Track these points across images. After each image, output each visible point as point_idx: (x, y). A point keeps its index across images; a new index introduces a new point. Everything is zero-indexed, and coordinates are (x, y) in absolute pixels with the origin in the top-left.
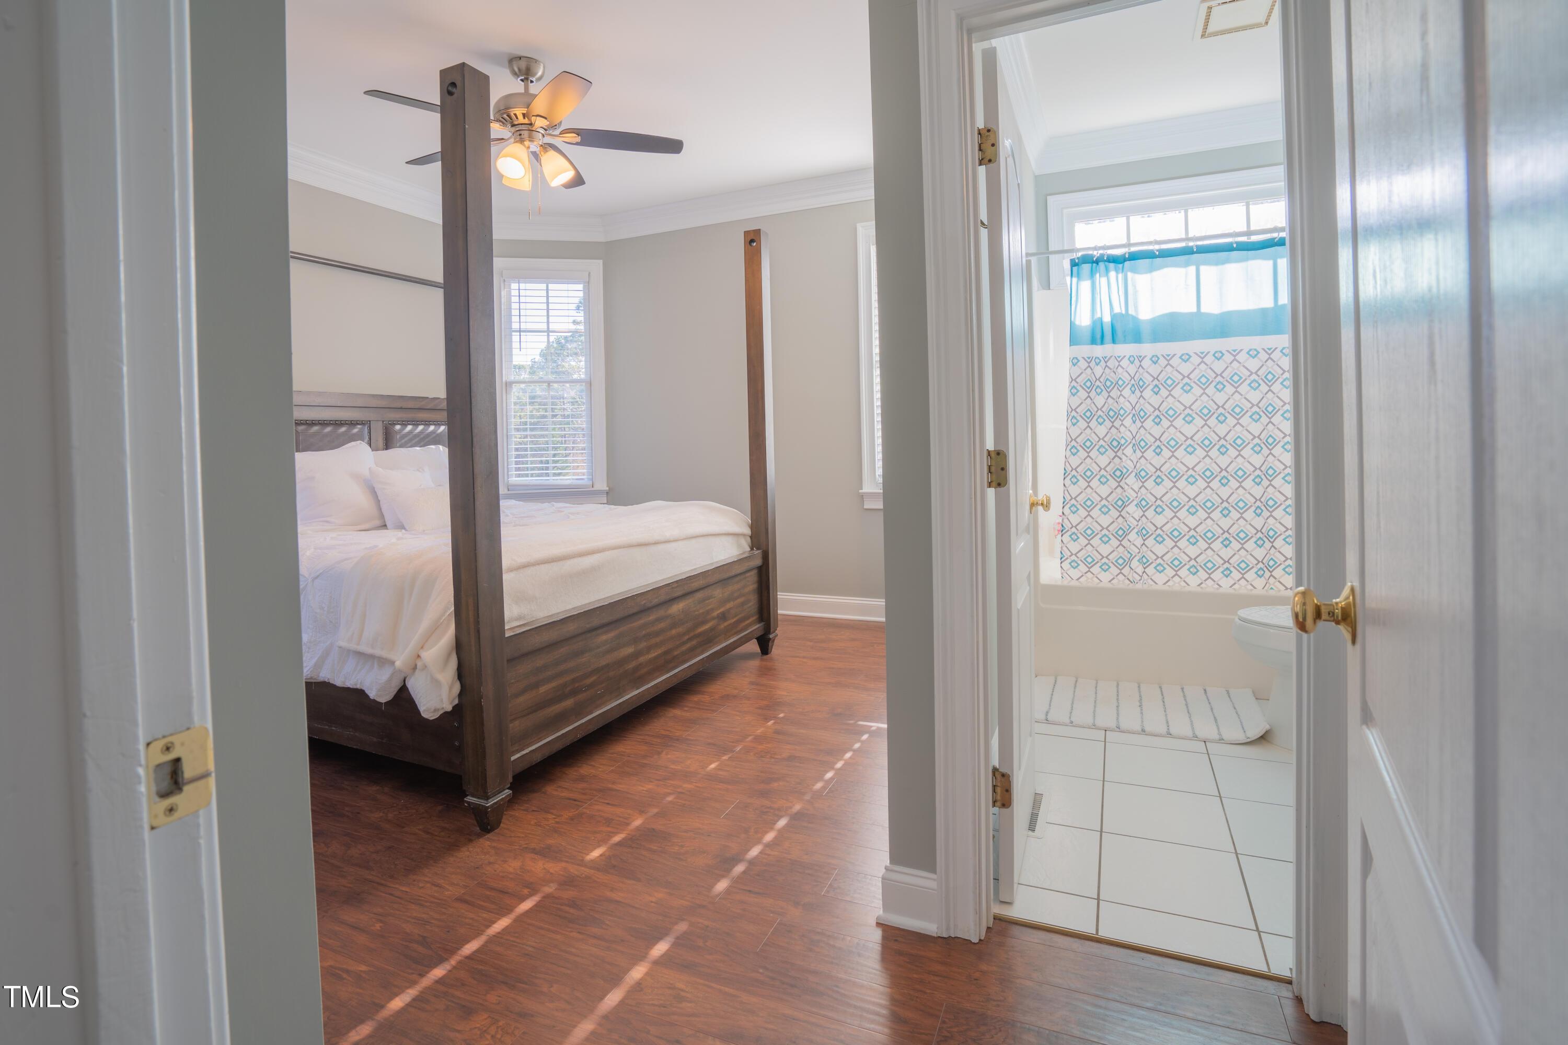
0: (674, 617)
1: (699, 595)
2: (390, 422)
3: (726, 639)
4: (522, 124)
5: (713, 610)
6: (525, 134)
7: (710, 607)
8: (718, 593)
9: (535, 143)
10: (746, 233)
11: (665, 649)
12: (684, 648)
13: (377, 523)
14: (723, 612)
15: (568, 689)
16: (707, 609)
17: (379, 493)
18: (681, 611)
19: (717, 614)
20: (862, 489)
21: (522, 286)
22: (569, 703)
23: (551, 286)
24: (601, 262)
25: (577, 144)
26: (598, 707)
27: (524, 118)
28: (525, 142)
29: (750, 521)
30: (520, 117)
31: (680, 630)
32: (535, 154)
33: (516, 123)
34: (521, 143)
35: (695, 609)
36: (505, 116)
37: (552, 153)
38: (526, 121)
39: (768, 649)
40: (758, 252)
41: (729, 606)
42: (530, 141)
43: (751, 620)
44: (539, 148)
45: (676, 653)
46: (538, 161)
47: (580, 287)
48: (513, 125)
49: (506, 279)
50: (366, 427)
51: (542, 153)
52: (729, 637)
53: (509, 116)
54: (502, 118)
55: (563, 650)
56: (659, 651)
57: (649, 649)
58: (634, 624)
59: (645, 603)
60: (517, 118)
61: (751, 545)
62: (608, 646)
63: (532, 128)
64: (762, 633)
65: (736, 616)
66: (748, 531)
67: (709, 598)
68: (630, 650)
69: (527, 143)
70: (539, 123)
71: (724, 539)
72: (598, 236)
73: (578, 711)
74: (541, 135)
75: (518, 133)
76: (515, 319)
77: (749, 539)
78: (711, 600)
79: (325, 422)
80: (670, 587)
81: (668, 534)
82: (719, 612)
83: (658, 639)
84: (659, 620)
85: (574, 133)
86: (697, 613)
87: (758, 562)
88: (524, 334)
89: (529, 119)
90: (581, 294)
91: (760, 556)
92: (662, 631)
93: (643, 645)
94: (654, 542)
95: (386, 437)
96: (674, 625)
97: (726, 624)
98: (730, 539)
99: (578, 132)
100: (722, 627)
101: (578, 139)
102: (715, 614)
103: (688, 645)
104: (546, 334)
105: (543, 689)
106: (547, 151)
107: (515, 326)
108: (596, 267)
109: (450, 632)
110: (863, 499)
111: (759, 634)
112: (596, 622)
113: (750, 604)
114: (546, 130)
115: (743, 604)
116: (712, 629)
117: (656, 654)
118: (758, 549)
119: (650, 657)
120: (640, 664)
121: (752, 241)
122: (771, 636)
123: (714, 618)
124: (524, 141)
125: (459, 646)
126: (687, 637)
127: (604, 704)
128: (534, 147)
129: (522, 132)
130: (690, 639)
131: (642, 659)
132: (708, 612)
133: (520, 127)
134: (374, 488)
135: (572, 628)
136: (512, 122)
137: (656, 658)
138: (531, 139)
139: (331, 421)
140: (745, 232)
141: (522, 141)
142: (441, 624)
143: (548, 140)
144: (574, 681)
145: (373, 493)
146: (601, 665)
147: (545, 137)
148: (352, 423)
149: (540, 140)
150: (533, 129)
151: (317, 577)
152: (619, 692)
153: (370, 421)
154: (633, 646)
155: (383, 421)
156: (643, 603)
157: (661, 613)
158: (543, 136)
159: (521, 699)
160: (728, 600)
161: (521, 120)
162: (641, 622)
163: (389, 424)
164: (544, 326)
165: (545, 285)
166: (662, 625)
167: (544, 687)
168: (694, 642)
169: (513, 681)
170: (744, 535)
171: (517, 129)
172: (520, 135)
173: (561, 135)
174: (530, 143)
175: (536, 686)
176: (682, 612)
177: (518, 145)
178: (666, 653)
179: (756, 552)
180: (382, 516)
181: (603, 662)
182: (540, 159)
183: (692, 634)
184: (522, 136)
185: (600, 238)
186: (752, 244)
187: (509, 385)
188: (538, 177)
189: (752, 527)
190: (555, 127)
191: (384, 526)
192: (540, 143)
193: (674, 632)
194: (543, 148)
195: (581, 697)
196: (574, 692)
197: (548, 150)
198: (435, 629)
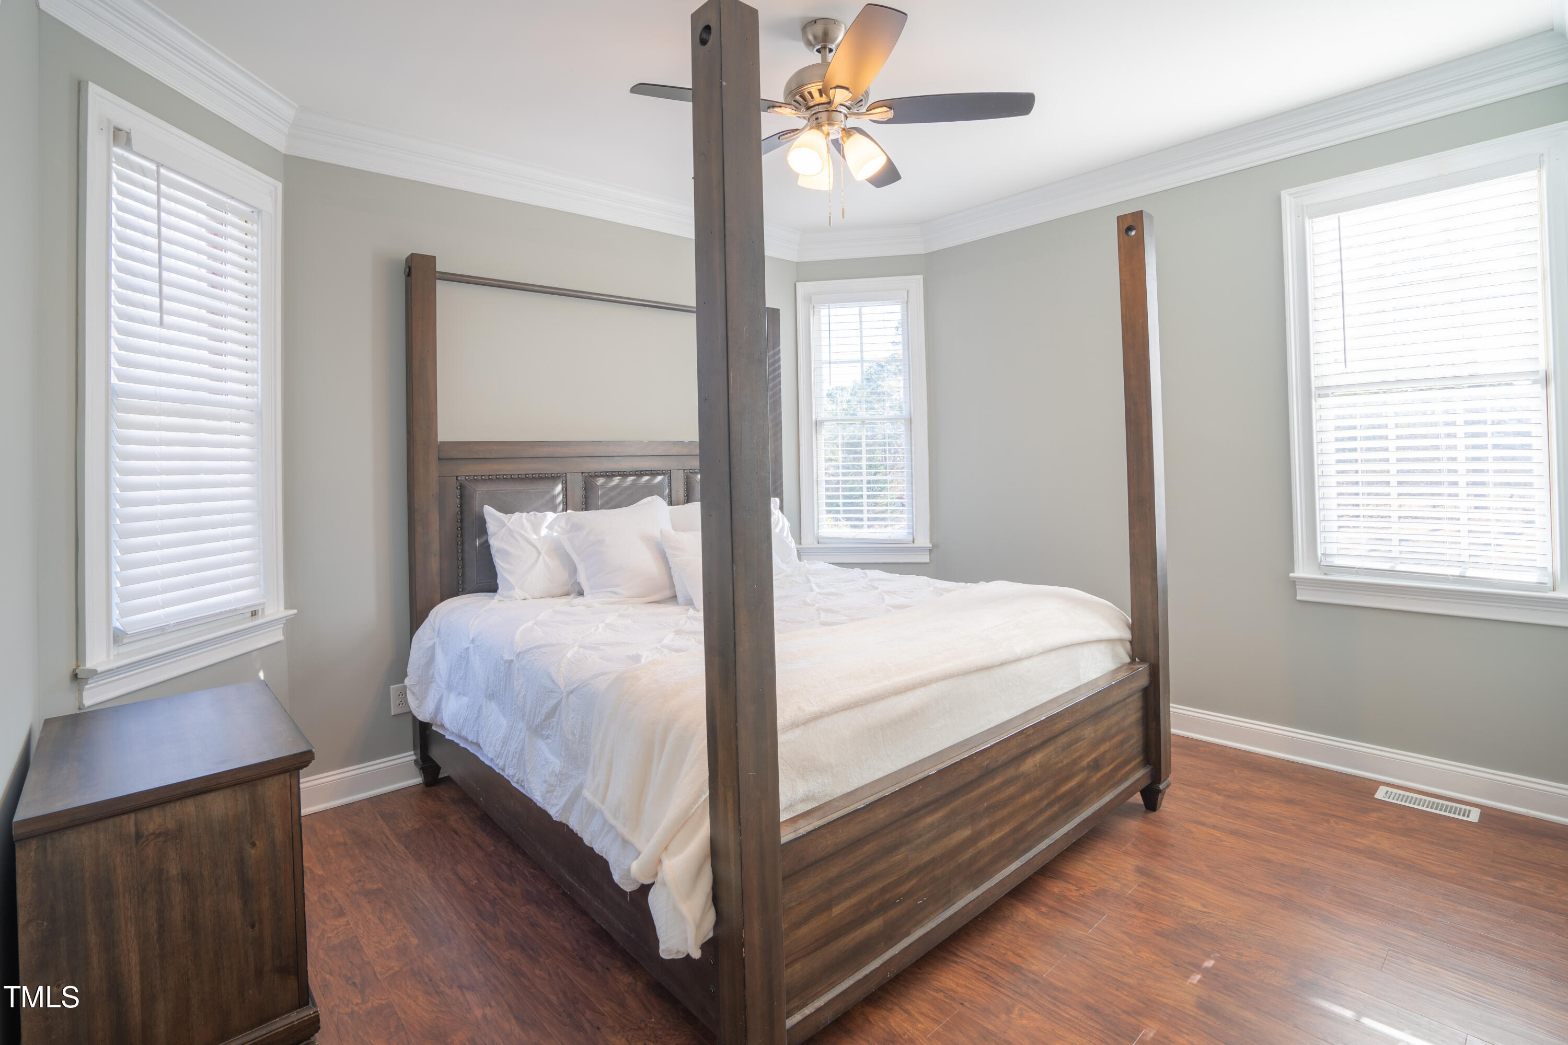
0: (1029, 775)
1: (1063, 740)
2: (691, 471)
3: (1100, 796)
4: (818, 105)
5: (1081, 757)
6: (824, 116)
7: (1078, 754)
8: (1088, 732)
9: (836, 127)
10: (1120, 219)
11: (1016, 824)
12: (1041, 819)
13: (668, 593)
14: (1095, 758)
15: (875, 904)
16: (1073, 757)
17: (670, 559)
18: (1038, 765)
19: (1088, 762)
20: (1293, 572)
21: (833, 311)
22: (875, 925)
23: (864, 310)
24: (921, 277)
25: (889, 121)
26: (919, 923)
27: (821, 96)
28: (823, 128)
29: (1130, 620)
30: (816, 94)
31: (1037, 793)
32: (837, 144)
33: (811, 104)
34: (818, 129)
35: (1057, 760)
36: (798, 97)
37: (857, 137)
38: (824, 99)
39: (1156, 804)
40: (1139, 243)
41: (1102, 749)
42: (829, 124)
43: (1132, 765)
44: (841, 133)
45: (1030, 828)
46: (840, 153)
47: (898, 308)
48: (808, 108)
49: (815, 305)
50: (667, 476)
51: (845, 139)
52: (1103, 793)
53: (802, 97)
54: (795, 101)
55: (869, 848)
56: (1006, 829)
57: (992, 828)
58: (969, 796)
59: (987, 765)
60: (812, 97)
61: (1131, 653)
62: (935, 831)
63: (831, 107)
64: (1149, 782)
65: (1112, 762)
66: (1127, 635)
67: (1076, 741)
68: (966, 833)
69: (826, 128)
70: (840, 97)
71: (1094, 647)
72: (918, 249)
73: (889, 936)
74: (842, 115)
75: (815, 117)
76: (825, 349)
77: (1128, 645)
78: (1080, 744)
79: (625, 473)
80: (1024, 736)
81: (1019, 650)
82: (1090, 759)
83: (1005, 812)
84: (1006, 783)
85: (885, 106)
86: (1060, 765)
87: (1143, 681)
88: (835, 365)
89: (828, 95)
90: (899, 316)
91: (1147, 672)
92: (1012, 798)
93: (985, 822)
94: (999, 664)
95: (687, 486)
96: (1028, 788)
97: (1099, 775)
98: (1102, 646)
99: (889, 104)
100: (1094, 779)
101: (891, 114)
102: (1085, 763)
103: (1048, 813)
104: (859, 364)
105: (837, 910)
106: (851, 135)
107: (825, 357)
108: (916, 283)
109: (704, 830)
110: (1295, 586)
111: (1145, 783)
112: (917, 801)
113: (1132, 742)
114: (849, 108)
115: (1122, 743)
116: (1080, 785)
117: (1002, 833)
118: (1143, 660)
119: (993, 839)
120: (979, 852)
121: (1130, 229)
122: (1161, 787)
123: (1083, 770)
124: (821, 126)
125: (715, 851)
126: (1045, 802)
127: (927, 917)
128: (835, 132)
129: (819, 115)
130: (1050, 805)
131: (982, 844)
132: (1074, 762)
133: (816, 109)
134: (665, 553)
135: (881, 815)
136: (807, 104)
137: (1002, 839)
138: (831, 122)
139: (631, 471)
140: (1118, 218)
141: (819, 126)
142: (693, 814)
143: (852, 122)
144: (884, 890)
145: (663, 557)
146: (923, 862)
147: (848, 118)
148: (652, 473)
149: (841, 121)
150: (833, 108)
151: (572, 692)
152: (948, 898)
153: (670, 470)
154: (970, 827)
155: (684, 470)
156: (986, 763)
157: (1011, 772)
158: (846, 117)
159: (804, 930)
160: (1103, 740)
161: (818, 99)
162: (982, 789)
163: (691, 473)
164: (857, 356)
165: (858, 308)
166: (1011, 790)
167: (840, 907)
168: (1056, 808)
169: (793, 904)
170: (1121, 640)
171: (813, 112)
172: (817, 119)
173: (868, 113)
174: (830, 127)
175: (827, 906)
176: (1039, 767)
177: (815, 132)
178: (1015, 830)
179: (1143, 668)
180: (672, 586)
181: (926, 857)
182: (843, 147)
183: (1053, 797)
184: (820, 120)
185: (920, 250)
186: (1130, 233)
187: (818, 424)
188: (841, 173)
189: (1132, 628)
190: (860, 104)
191: (673, 598)
192: (843, 126)
193: (1027, 797)
194: (845, 132)
195: (893, 913)
196: (883, 908)
197: (852, 133)
198: (683, 822)
